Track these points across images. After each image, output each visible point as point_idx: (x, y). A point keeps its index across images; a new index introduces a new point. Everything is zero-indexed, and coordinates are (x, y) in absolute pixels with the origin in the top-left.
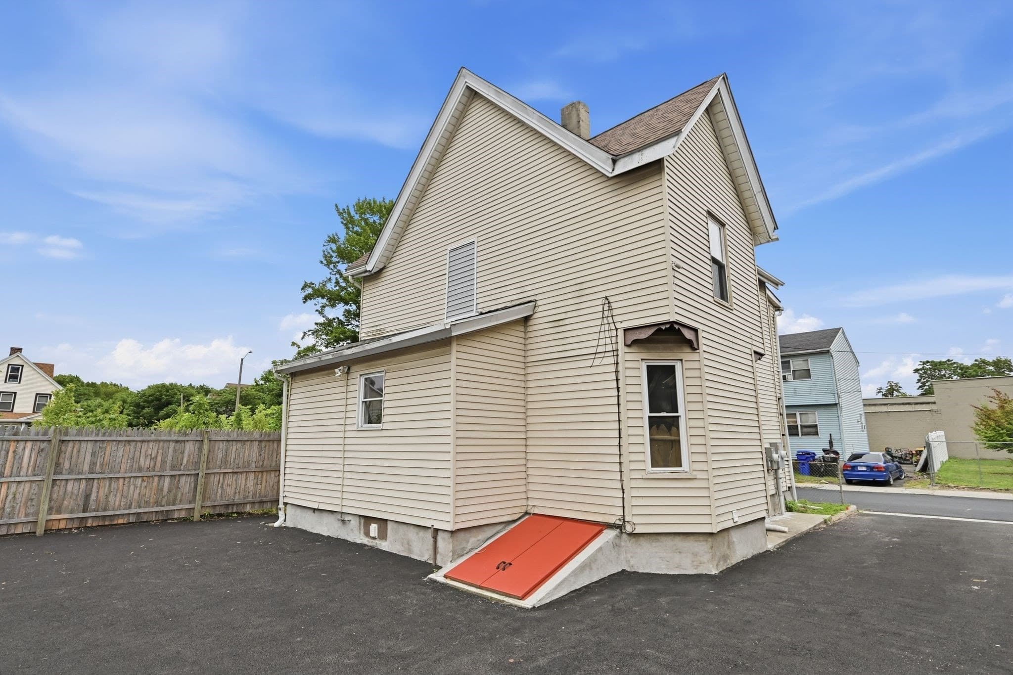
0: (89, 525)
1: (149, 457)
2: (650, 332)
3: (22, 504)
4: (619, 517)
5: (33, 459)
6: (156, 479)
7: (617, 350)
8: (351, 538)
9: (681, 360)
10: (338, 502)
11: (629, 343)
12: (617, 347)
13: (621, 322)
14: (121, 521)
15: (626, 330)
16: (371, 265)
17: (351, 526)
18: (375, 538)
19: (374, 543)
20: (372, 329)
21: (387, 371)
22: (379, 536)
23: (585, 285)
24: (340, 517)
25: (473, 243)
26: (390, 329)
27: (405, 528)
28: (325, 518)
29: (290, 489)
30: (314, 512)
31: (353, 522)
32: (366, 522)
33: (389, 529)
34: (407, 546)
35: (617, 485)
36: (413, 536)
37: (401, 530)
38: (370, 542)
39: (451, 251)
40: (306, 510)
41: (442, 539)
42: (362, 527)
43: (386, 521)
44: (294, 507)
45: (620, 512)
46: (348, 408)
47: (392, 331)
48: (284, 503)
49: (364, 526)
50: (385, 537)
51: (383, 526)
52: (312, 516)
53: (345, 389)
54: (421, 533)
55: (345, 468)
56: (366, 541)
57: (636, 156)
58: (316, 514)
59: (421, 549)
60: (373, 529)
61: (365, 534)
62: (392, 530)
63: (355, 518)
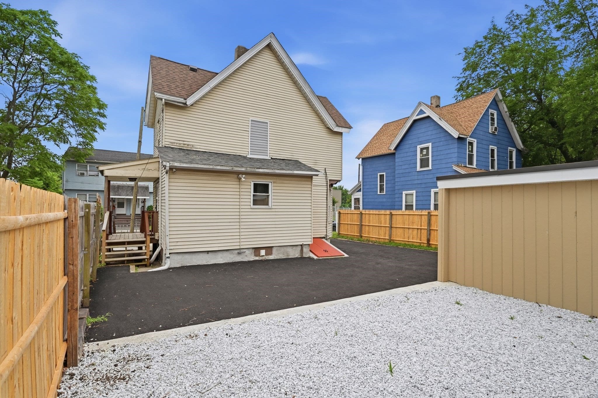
2: (336, 182)
4: (325, 235)
7: (327, 186)
8: (246, 259)
11: (330, 184)
13: (328, 177)
15: (330, 180)
16: (190, 101)
17: (245, 254)
18: (263, 256)
19: (263, 258)
20: (178, 142)
21: (274, 183)
22: (267, 254)
23: (317, 162)
24: (238, 251)
25: (267, 123)
26: (199, 147)
27: (285, 248)
28: (220, 255)
29: (179, 244)
30: (208, 253)
31: (247, 252)
32: (257, 250)
33: (274, 250)
34: (286, 254)
35: (325, 226)
36: (289, 250)
37: (282, 249)
38: (261, 258)
39: (252, 121)
40: (197, 254)
41: (305, 248)
42: (253, 253)
43: (273, 247)
44: (181, 254)
45: (325, 233)
46: (242, 197)
47: (201, 149)
48: (170, 253)
49: (254, 252)
50: (271, 254)
51: (269, 249)
52: (205, 256)
53: (238, 186)
54: (294, 248)
55: (242, 227)
56: (257, 258)
57: (341, 128)
58: (210, 254)
59: (294, 254)
60: (263, 252)
61: (256, 256)
62: (277, 250)
63: (249, 250)
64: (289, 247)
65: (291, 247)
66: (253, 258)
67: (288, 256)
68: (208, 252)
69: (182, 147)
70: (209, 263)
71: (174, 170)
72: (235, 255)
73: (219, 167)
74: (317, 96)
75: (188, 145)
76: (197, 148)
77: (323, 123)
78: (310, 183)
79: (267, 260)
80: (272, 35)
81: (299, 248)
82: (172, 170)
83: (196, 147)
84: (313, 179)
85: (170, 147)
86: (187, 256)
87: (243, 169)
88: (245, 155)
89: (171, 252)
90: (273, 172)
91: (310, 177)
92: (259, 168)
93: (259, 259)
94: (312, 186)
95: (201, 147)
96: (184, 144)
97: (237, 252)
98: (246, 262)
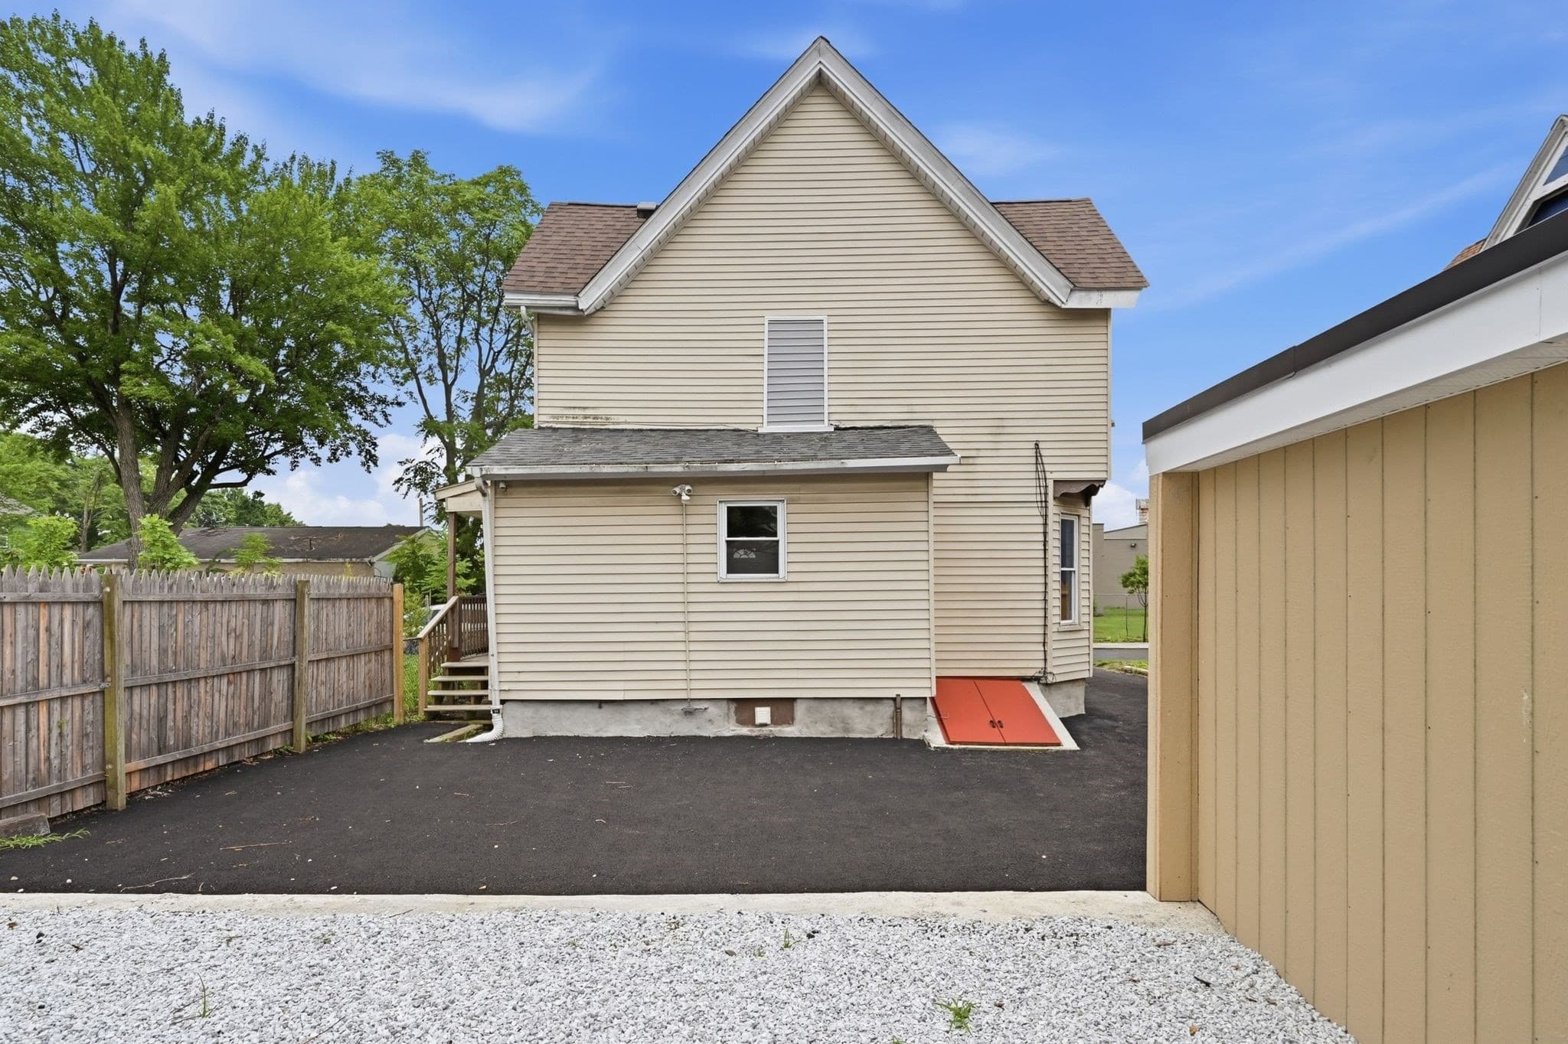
0: (169, 779)
1: (233, 635)
2: (1083, 487)
3: (75, 746)
4: (1038, 670)
5: (77, 645)
6: (244, 676)
7: (1046, 502)
8: (709, 732)
9: (1079, 516)
10: (683, 685)
11: (1058, 495)
12: (1046, 498)
13: (1052, 472)
14: (209, 765)
15: (1056, 482)
16: (587, 300)
17: (706, 716)
18: (765, 725)
19: (765, 731)
20: (572, 412)
21: (790, 502)
22: (775, 721)
23: (1005, 423)
24: (685, 706)
25: (821, 322)
26: (622, 419)
27: (836, 704)
28: (634, 713)
29: (522, 677)
30: (600, 707)
31: (713, 710)
32: (744, 707)
33: (800, 710)
34: (840, 726)
35: (1040, 639)
36: (852, 712)
37: (827, 708)
38: (755, 732)
39: (771, 322)
40: (572, 707)
41: (912, 709)
42: (732, 714)
43: (794, 699)
44: (532, 705)
45: (1041, 664)
46: (691, 549)
47: (629, 423)
48: (503, 702)
49: (736, 712)
50: (790, 720)
51: (783, 707)
52: (594, 712)
53: (678, 520)
54: (870, 707)
55: (693, 636)
56: (745, 731)
57: (1095, 295)
58: (606, 708)
59: (872, 725)
60: (763, 714)
61: (741, 722)
62: (808, 710)
63: (719, 704)
64: (850, 703)
65: (858, 704)
66: (732, 729)
67: (846, 730)
68: (601, 703)
69: (582, 423)
70: (605, 735)
71: (502, 485)
72: (677, 717)
73: (607, 469)
74: (992, 204)
75: (596, 417)
76: (618, 423)
77: (1029, 289)
78: (922, 496)
79: (776, 739)
80: (823, 43)
81: (888, 709)
82: (504, 487)
83: (615, 419)
84: (935, 483)
85: (550, 428)
86: (547, 711)
87: (678, 468)
88: (752, 427)
89: (505, 697)
90: (773, 468)
91: (924, 476)
92: (731, 461)
93: (749, 734)
94: (931, 505)
95: (629, 419)
96: (586, 417)
97: (680, 707)
98: (708, 738)
